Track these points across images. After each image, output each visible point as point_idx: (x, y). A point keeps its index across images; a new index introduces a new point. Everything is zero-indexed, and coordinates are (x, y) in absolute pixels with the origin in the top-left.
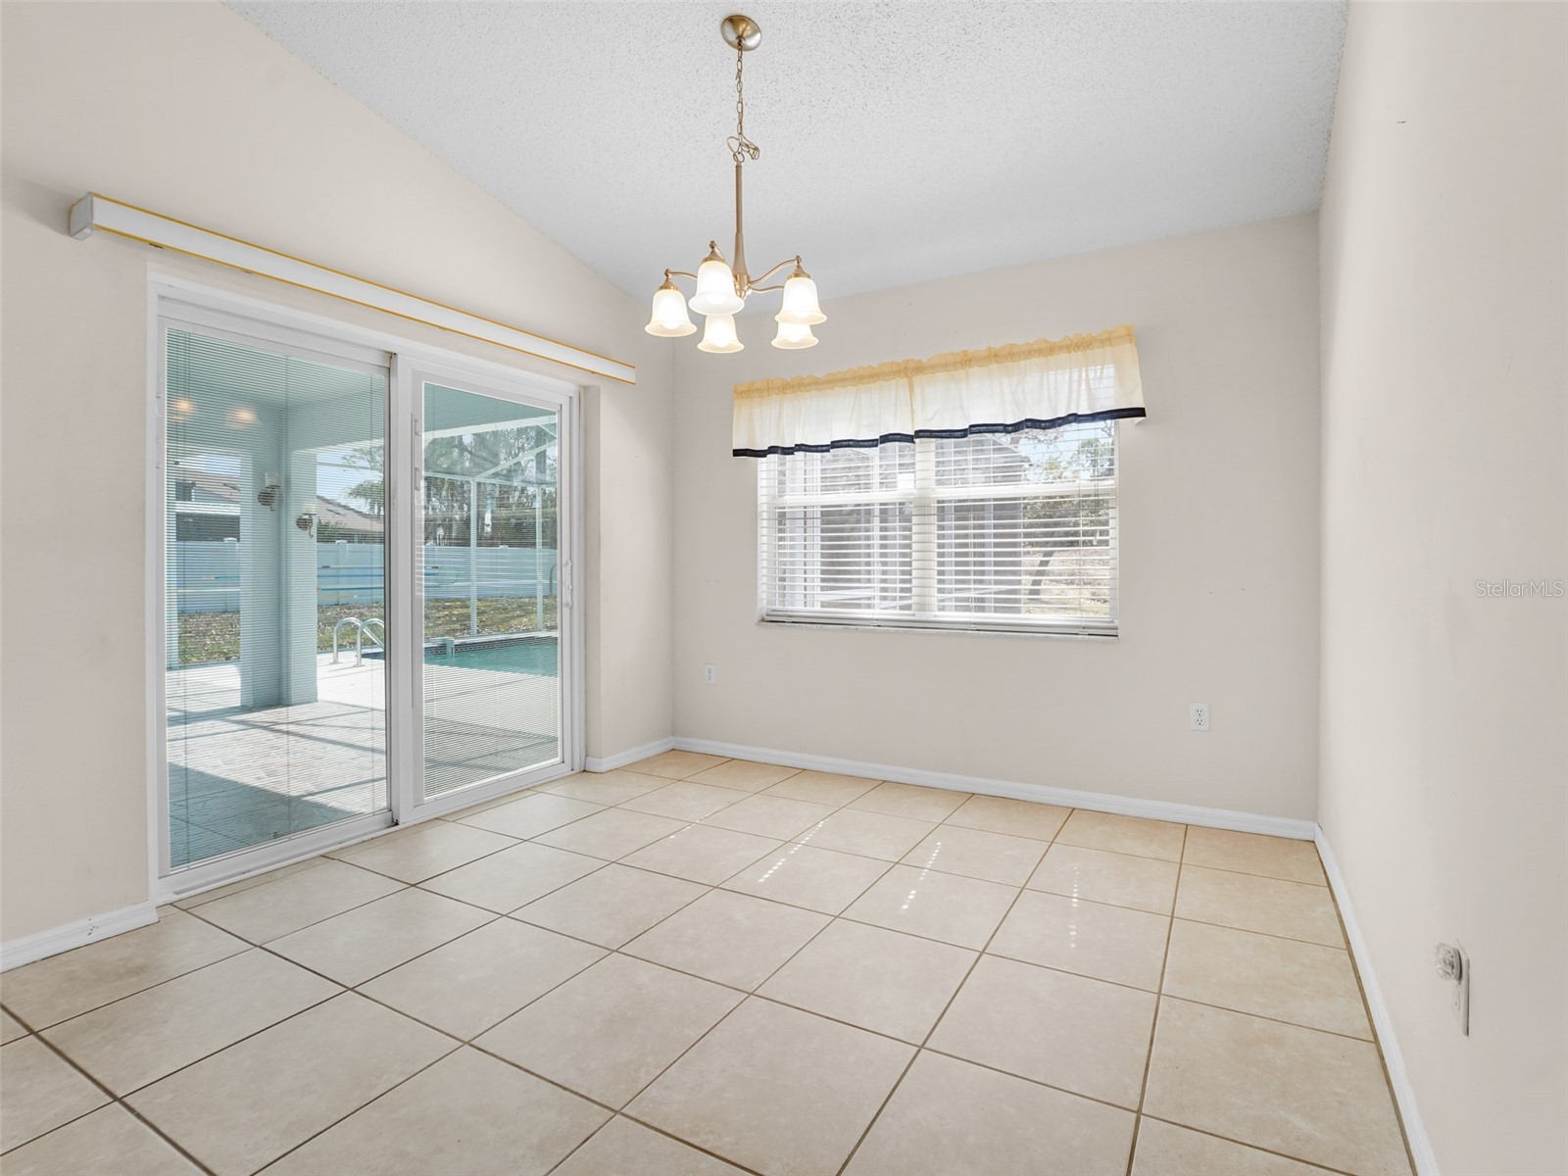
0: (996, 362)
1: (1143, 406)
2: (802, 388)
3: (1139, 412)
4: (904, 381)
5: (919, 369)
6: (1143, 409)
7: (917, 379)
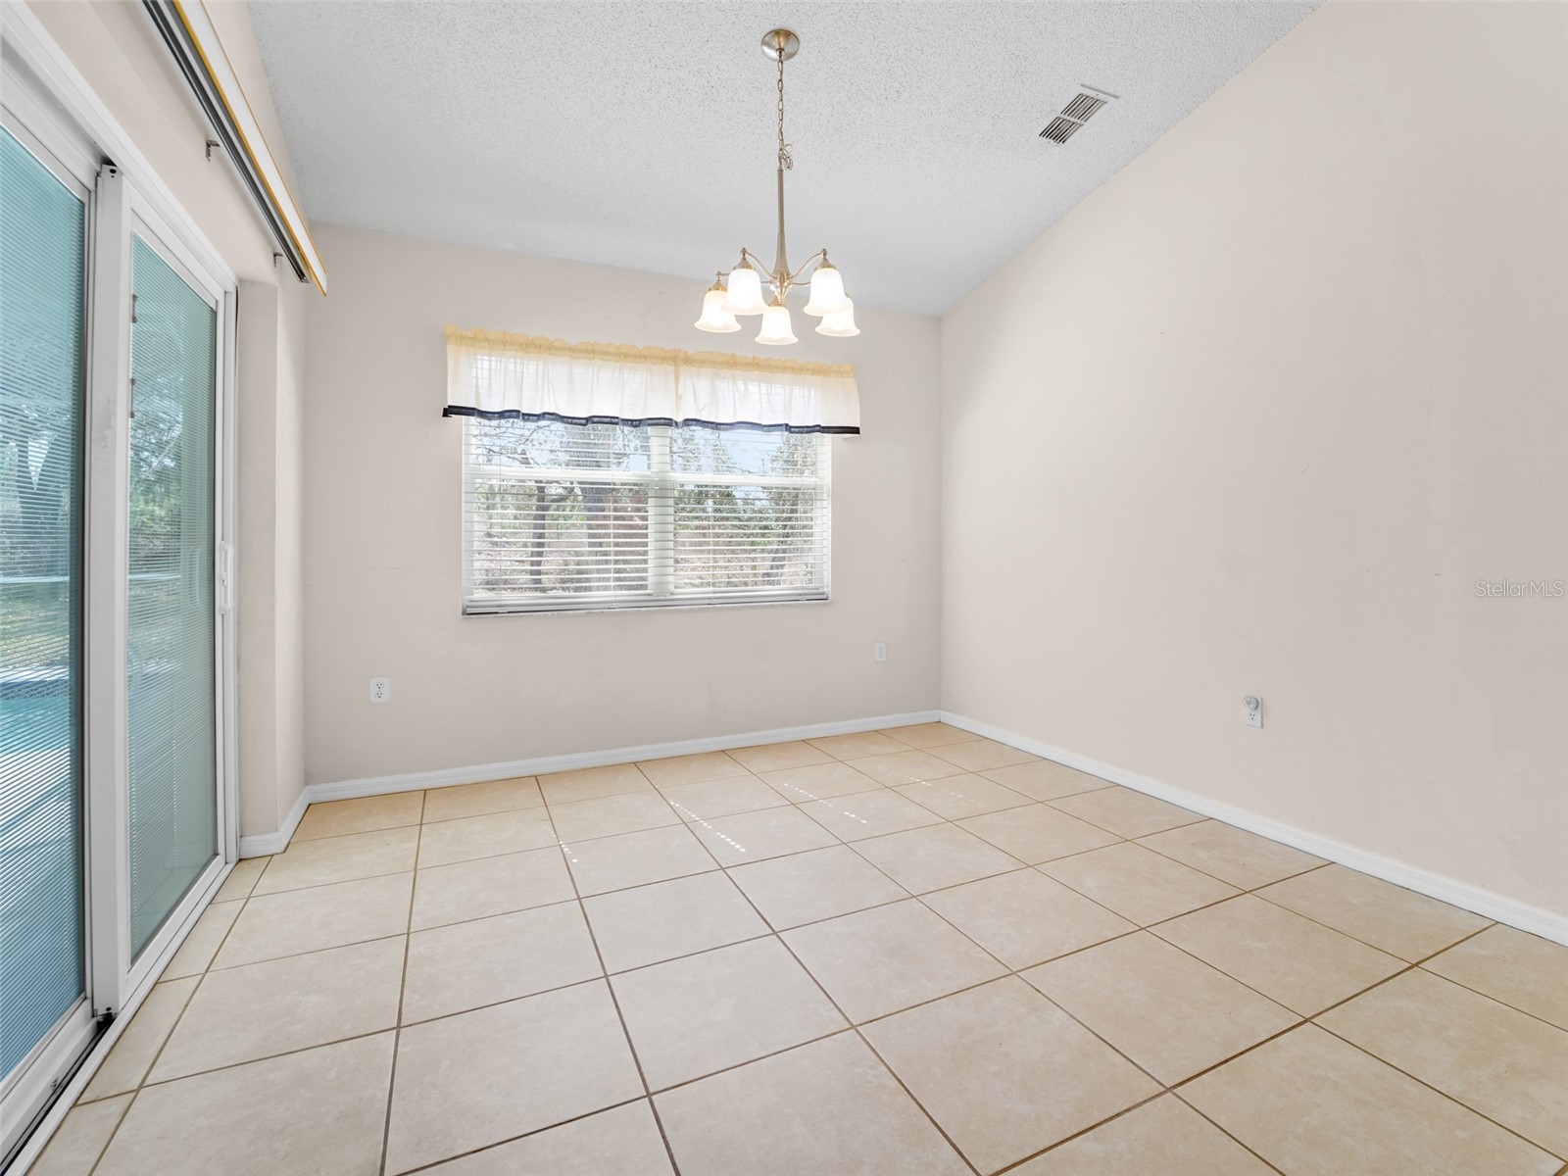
0: (757, 369)
1: (858, 426)
2: (552, 351)
3: (856, 430)
4: (671, 368)
5: (688, 361)
6: (858, 428)
7: (684, 369)
